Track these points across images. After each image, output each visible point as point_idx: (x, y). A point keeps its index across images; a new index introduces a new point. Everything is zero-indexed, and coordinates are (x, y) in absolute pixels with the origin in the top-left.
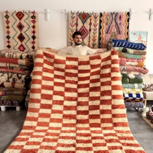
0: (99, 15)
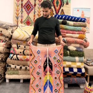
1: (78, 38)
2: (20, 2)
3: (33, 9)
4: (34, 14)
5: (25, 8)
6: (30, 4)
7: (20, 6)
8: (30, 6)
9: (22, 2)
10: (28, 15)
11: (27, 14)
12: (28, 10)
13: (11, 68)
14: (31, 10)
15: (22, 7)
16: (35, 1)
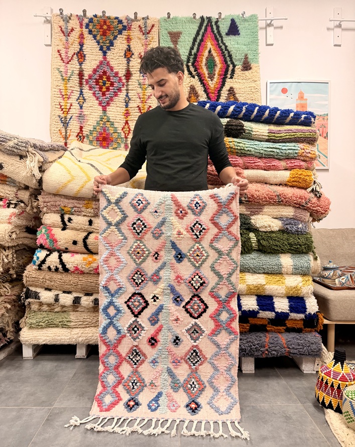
1: (286, 185)
2: (74, 66)
3: (120, 90)
4: (127, 106)
5: (91, 88)
6: (109, 73)
7: (76, 79)
8: (108, 78)
9: (81, 64)
10: (104, 110)
11: (100, 108)
12: (104, 94)
13: (41, 304)
14: (116, 95)
15: (81, 84)
16: (128, 61)
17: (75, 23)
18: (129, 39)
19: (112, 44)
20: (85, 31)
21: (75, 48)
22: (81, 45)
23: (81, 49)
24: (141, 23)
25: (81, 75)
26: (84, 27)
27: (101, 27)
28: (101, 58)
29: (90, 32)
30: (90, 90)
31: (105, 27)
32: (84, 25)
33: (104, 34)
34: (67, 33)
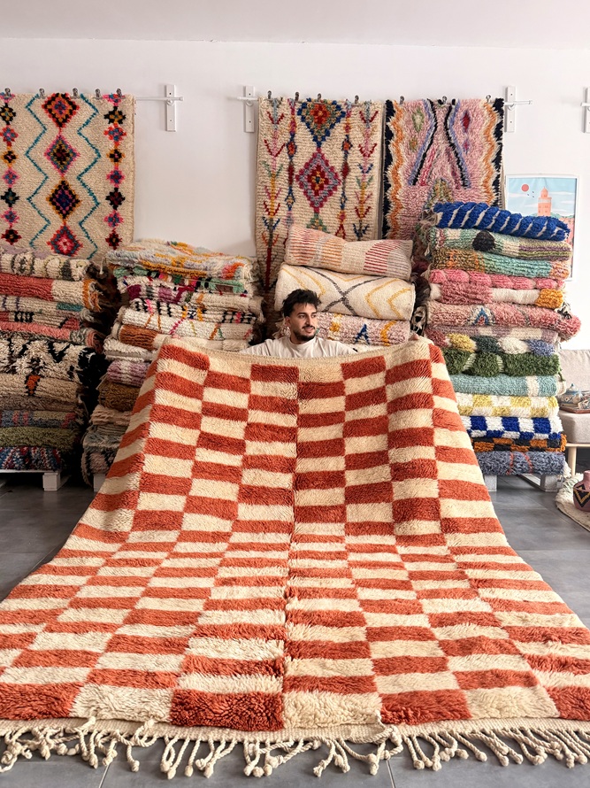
0: (381, 110)
1: (534, 306)
2: (283, 159)
3: (335, 188)
4: (342, 207)
5: (302, 185)
6: (323, 168)
7: (285, 174)
8: (323, 174)
9: (291, 157)
10: (317, 212)
11: (312, 210)
12: (317, 194)
14: (330, 193)
15: (291, 181)
16: (346, 154)
17: (285, 109)
18: (347, 128)
19: (328, 134)
20: (298, 119)
21: (286, 138)
22: (293, 134)
23: (292, 139)
24: (363, 109)
25: (291, 170)
26: (296, 113)
27: (316, 113)
28: (314, 150)
29: (303, 119)
30: (301, 188)
31: (320, 113)
32: (296, 111)
33: (320, 121)
34: (275, 121)
